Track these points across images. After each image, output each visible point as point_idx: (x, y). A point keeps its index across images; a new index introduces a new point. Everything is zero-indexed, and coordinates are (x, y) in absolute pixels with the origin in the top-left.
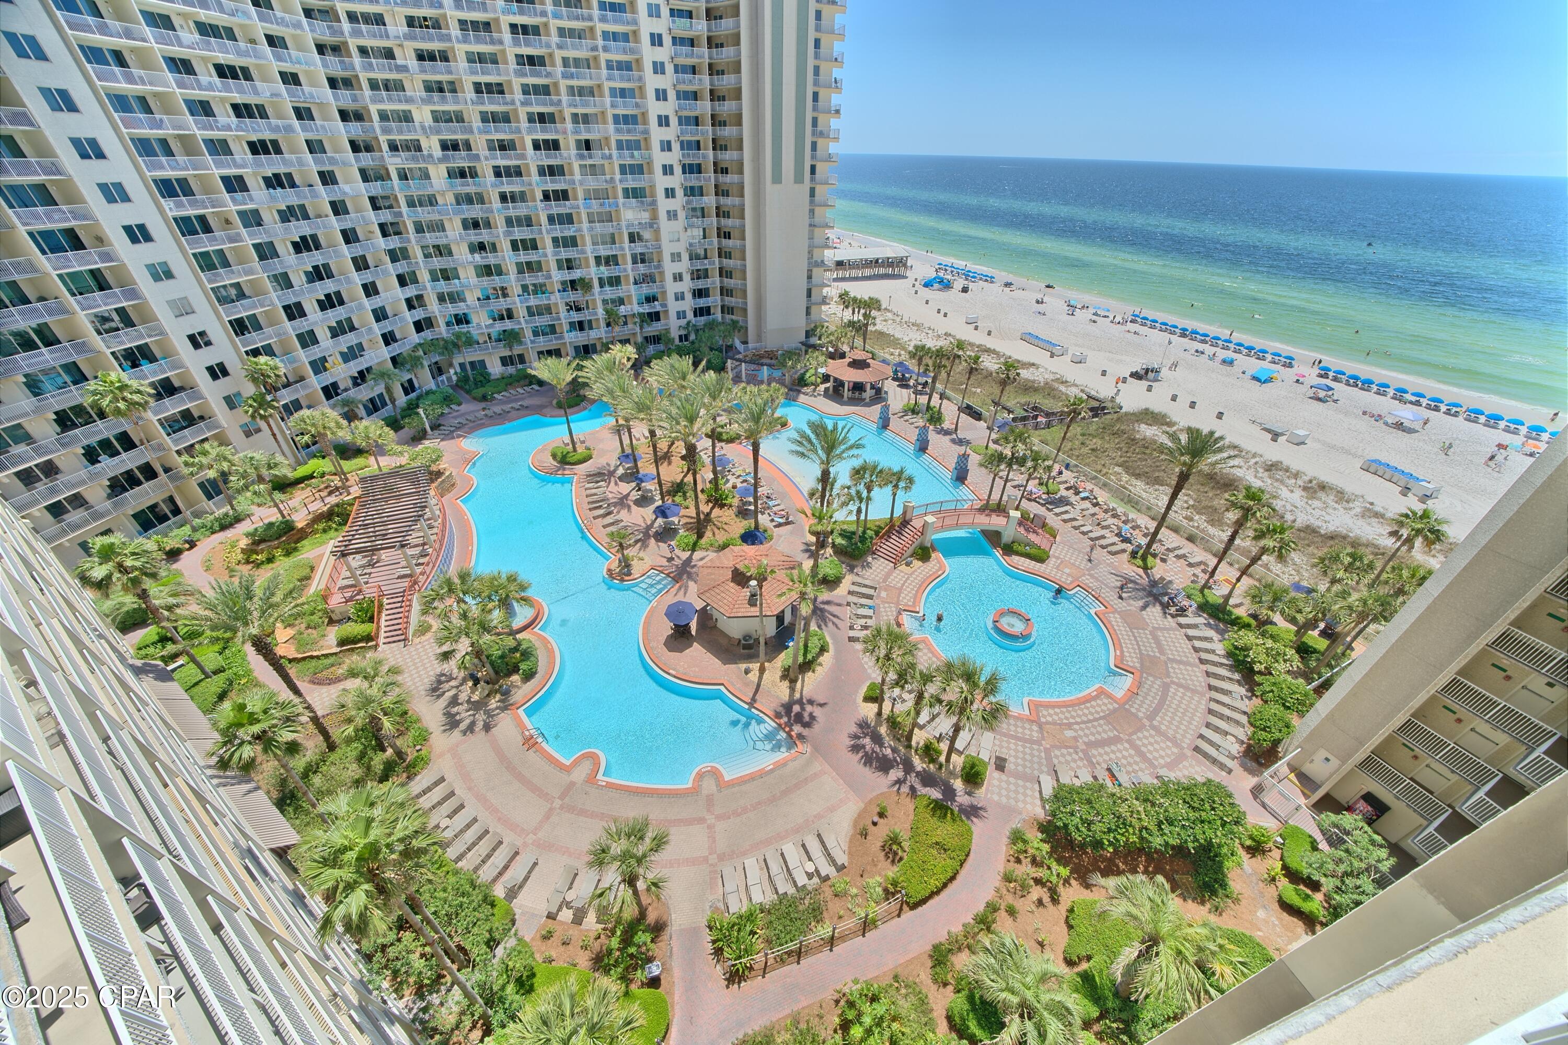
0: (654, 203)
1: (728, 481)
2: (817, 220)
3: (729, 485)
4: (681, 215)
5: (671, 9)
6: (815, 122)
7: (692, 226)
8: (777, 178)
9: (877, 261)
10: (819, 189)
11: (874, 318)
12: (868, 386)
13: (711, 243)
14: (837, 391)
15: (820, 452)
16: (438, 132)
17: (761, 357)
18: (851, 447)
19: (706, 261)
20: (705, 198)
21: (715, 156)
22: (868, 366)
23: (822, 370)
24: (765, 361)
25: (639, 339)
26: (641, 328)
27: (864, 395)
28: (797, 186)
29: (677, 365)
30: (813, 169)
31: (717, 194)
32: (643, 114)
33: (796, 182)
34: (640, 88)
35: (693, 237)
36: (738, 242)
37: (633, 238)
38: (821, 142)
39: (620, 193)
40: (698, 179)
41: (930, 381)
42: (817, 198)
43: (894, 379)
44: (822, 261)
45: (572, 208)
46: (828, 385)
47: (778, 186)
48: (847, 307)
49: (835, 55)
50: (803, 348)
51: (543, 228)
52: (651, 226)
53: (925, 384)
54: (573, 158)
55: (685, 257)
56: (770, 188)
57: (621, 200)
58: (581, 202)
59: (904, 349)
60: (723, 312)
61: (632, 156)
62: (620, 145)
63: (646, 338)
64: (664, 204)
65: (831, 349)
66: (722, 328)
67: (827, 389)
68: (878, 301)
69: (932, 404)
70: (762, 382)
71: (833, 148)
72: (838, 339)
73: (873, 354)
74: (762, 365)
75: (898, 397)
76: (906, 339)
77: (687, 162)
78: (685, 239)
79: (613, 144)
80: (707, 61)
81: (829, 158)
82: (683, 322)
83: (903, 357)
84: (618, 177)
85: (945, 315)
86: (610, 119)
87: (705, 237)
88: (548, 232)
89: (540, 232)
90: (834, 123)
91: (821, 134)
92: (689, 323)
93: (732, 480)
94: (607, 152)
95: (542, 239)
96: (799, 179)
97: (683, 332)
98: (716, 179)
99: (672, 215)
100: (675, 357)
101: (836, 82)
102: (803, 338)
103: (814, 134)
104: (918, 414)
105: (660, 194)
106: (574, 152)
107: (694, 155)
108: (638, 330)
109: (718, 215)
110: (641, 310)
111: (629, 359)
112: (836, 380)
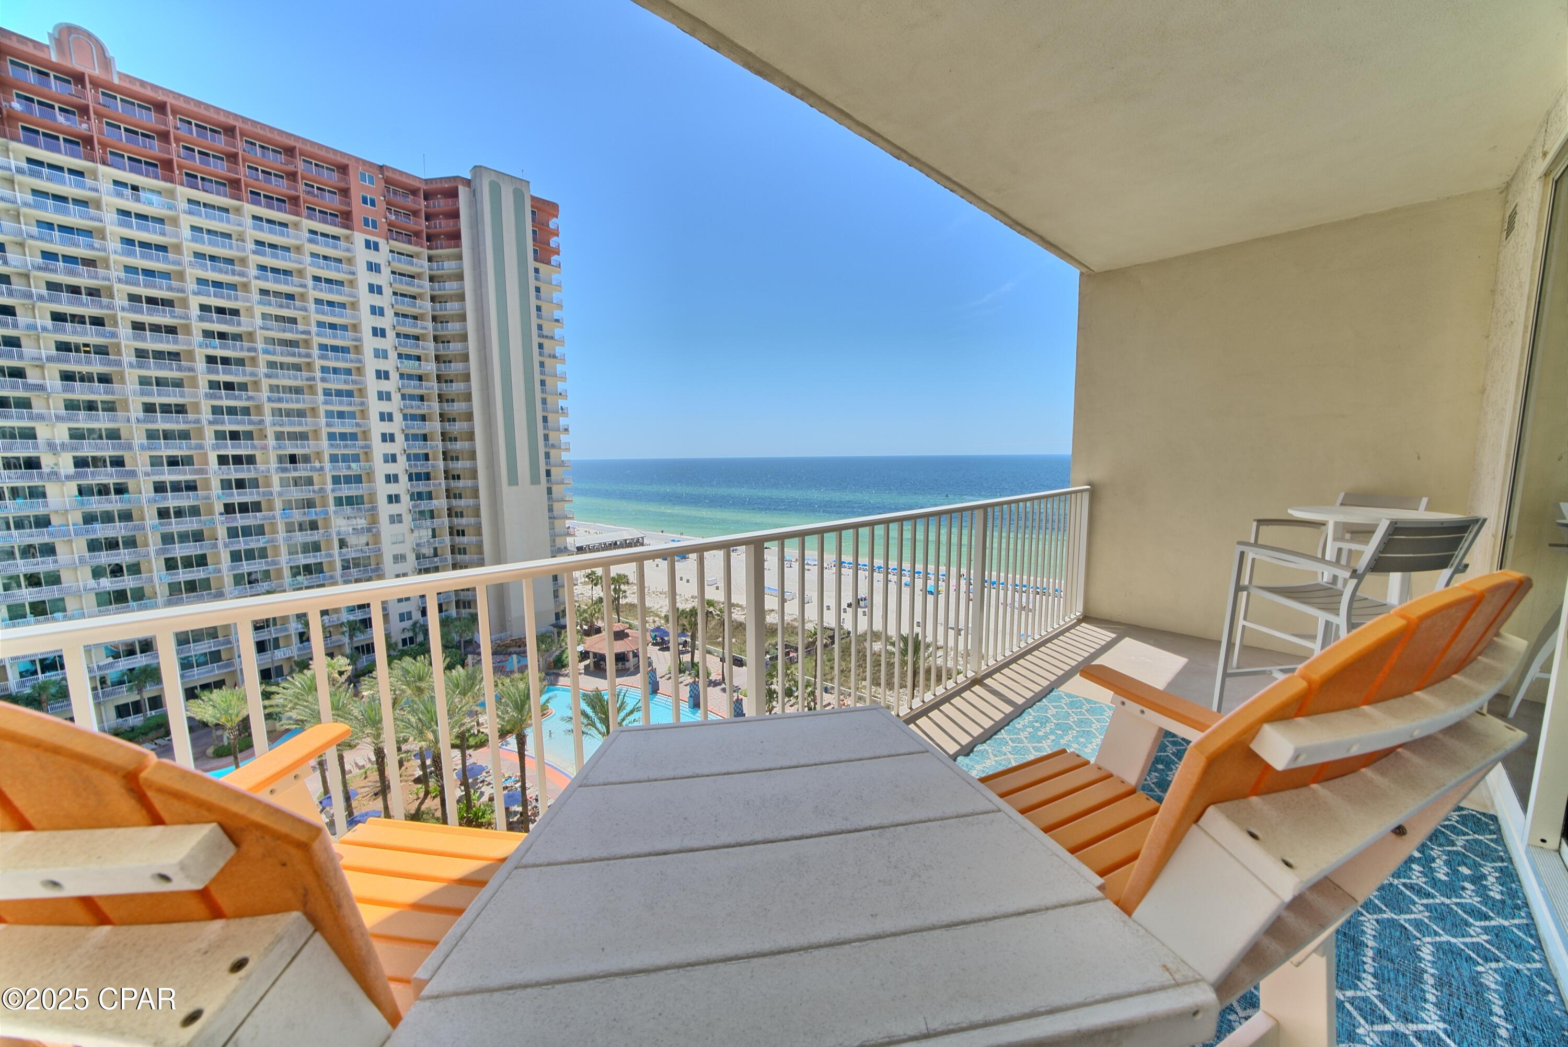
0: (374, 508)
1: (482, 794)
2: (556, 513)
3: (485, 798)
4: (407, 518)
5: (399, 354)
6: (546, 437)
7: (419, 527)
8: (513, 480)
9: (616, 543)
10: (555, 489)
11: (625, 592)
12: (631, 655)
13: (442, 542)
14: (597, 667)
15: (599, 725)
16: (74, 449)
17: (507, 646)
18: (632, 712)
19: (436, 559)
20: (435, 502)
21: (445, 466)
22: (627, 635)
23: (580, 648)
24: (512, 650)
25: (348, 650)
26: (351, 637)
27: (628, 665)
28: (533, 486)
29: (411, 668)
30: (548, 473)
31: (448, 497)
32: (364, 432)
33: (532, 483)
34: (362, 411)
35: (420, 538)
36: (474, 539)
37: (343, 544)
38: (553, 452)
39: (331, 501)
40: (426, 485)
41: (689, 640)
42: (554, 495)
43: (654, 644)
44: (566, 548)
45: (265, 519)
46: (587, 662)
47: (514, 488)
48: (596, 585)
49: (559, 391)
50: (555, 630)
51: (220, 543)
52: (369, 530)
53: (685, 644)
54: (273, 471)
55: (411, 557)
56: (507, 491)
57: (332, 508)
58: (278, 512)
59: (657, 615)
60: (457, 607)
61: (349, 468)
62: (334, 459)
63: (357, 648)
64: (385, 510)
65: (585, 627)
66: (457, 623)
67: (587, 667)
68: (625, 576)
69: (696, 660)
70: (512, 672)
71: (565, 456)
72: (592, 615)
73: (630, 625)
74: (510, 654)
75: (663, 661)
76: (657, 606)
77: (414, 471)
78: (411, 540)
79: (326, 458)
80: (437, 392)
81: (562, 464)
82: (408, 624)
83: (658, 624)
84: (329, 486)
85: (688, 581)
86: (324, 436)
87: (434, 536)
88: (226, 545)
89: (215, 546)
90: (564, 438)
91: (553, 446)
92: (415, 624)
93: (487, 791)
94: (317, 465)
95: (217, 555)
96: (535, 480)
97: (408, 635)
98: (447, 485)
99: (396, 519)
100: (408, 659)
101: (562, 409)
102: (553, 621)
103: (546, 446)
104: (684, 672)
105: (382, 500)
106: (274, 465)
107: (422, 465)
108: (346, 640)
109: (449, 515)
110: (352, 618)
111: (341, 673)
112: (595, 655)
